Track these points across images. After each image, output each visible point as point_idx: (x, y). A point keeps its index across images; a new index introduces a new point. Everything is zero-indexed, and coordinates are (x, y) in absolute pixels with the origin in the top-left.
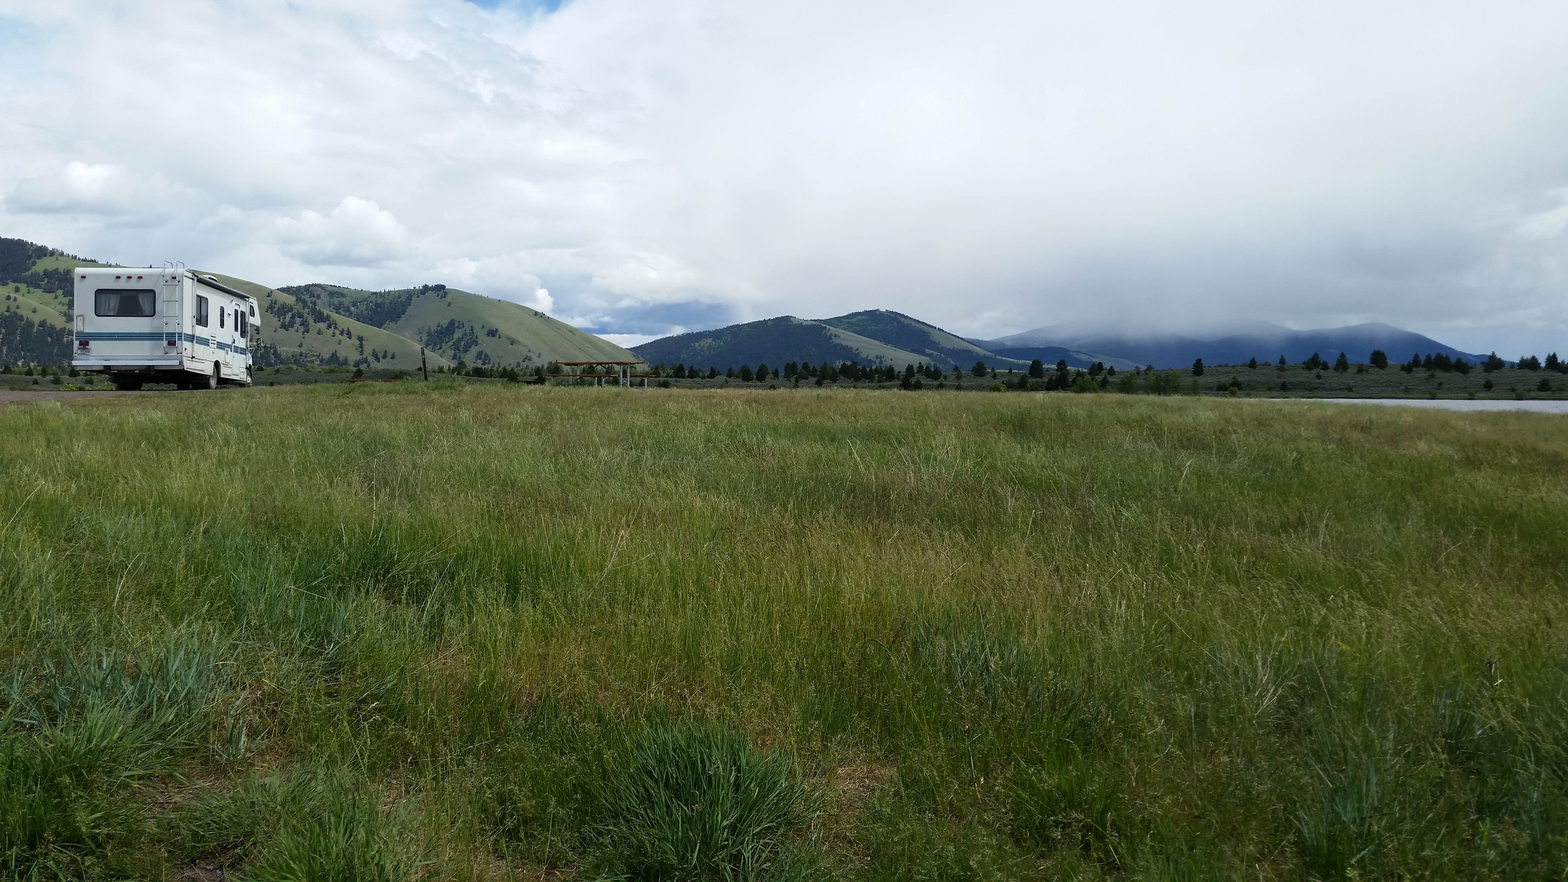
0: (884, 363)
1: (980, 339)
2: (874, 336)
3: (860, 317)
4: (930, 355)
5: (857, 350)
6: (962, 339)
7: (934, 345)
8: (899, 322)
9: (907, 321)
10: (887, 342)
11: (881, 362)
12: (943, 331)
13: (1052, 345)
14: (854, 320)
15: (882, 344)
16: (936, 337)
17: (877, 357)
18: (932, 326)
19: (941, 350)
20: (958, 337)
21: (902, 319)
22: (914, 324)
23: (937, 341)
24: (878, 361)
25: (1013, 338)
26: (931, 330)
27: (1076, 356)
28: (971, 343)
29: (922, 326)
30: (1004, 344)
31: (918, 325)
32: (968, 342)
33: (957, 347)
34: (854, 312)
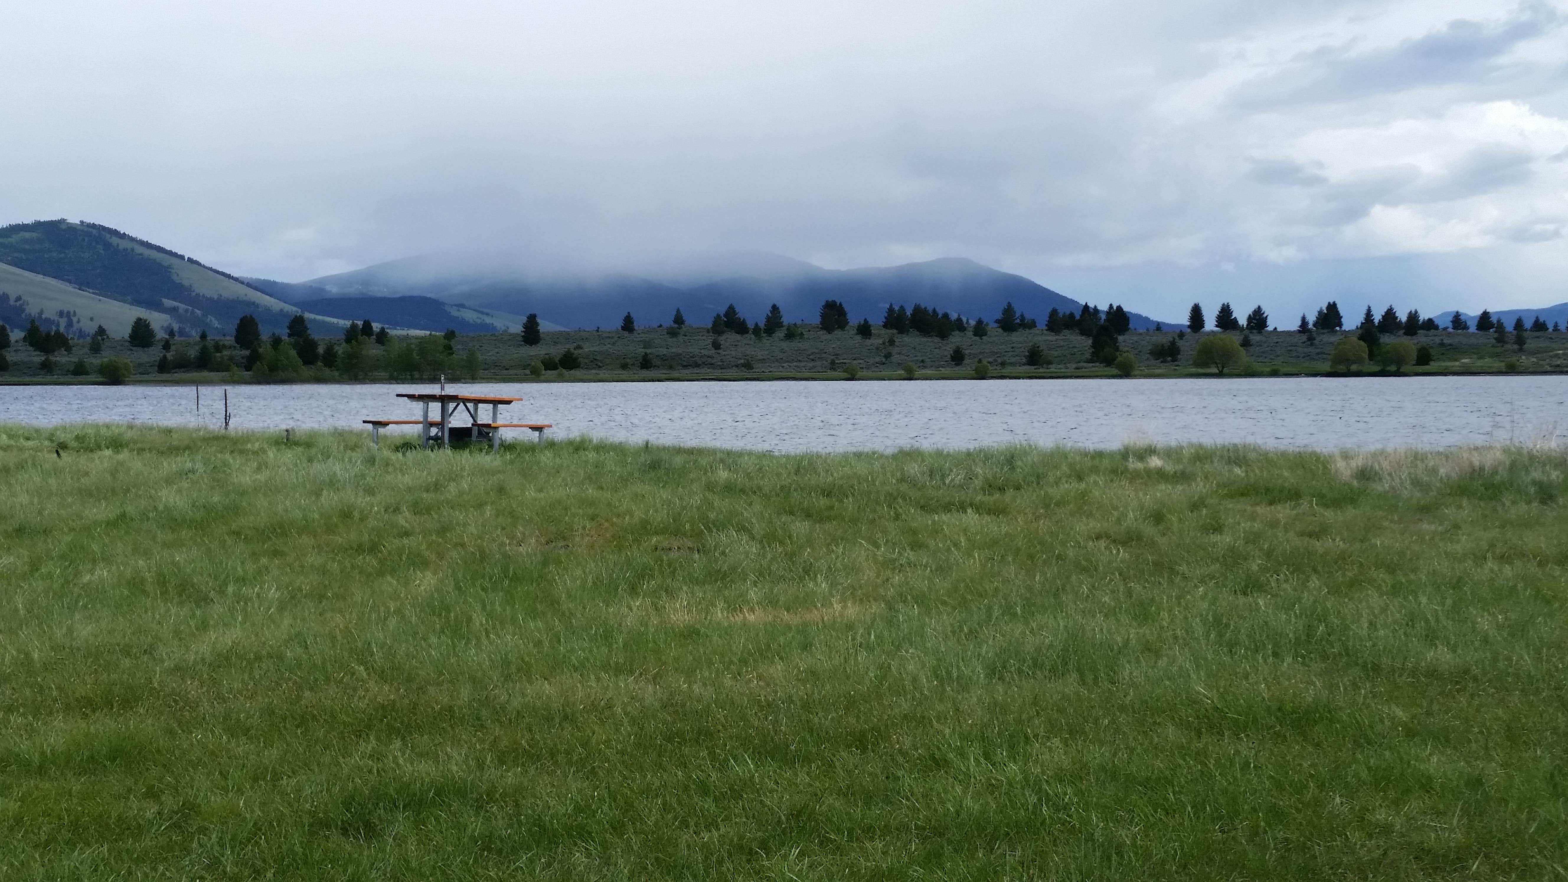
0: (76, 326)
1: (278, 279)
2: (56, 271)
3: (27, 235)
4: (173, 311)
5: (19, 299)
6: (236, 279)
7: (180, 291)
8: (107, 245)
9: (123, 244)
10: (83, 284)
11: (70, 324)
12: (197, 263)
13: (416, 293)
14: (14, 239)
15: (69, 288)
16: (185, 276)
17: (61, 314)
18: (175, 255)
19: (194, 300)
20: (229, 276)
21: (115, 240)
22: (139, 249)
23: (186, 283)
24: (63, 322)
25: (348, 280)
26: (174, 261)
27: (455, 313)
28: (256, 288)
29: (155, 254)
30: (322, 290)
31: (147, 252)
32: (249, 285)
33: (226, 294)
34: (13, 223)
